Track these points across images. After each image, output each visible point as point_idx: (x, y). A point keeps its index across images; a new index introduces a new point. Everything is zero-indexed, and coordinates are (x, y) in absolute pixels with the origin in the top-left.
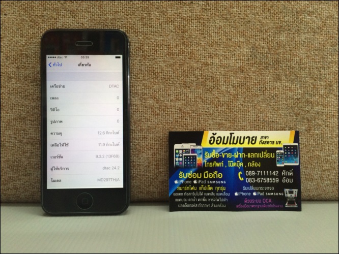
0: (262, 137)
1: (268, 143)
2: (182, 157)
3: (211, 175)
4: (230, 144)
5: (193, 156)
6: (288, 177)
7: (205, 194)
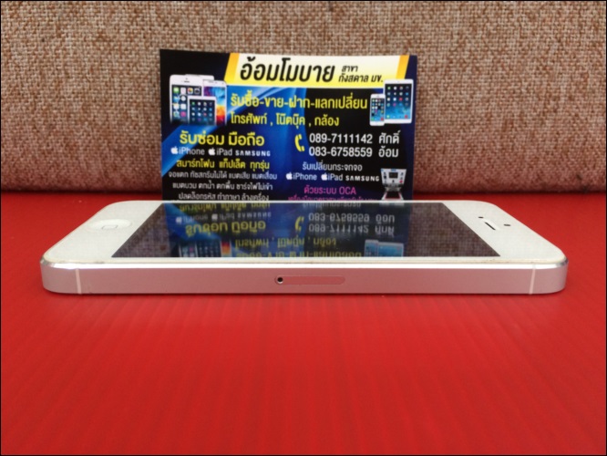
0: (345, 68)
1: (356, 79)
2: (186, 102)
3: (242, 139)
4: (282, 79)
5: (208, 102)
6: (389, 146)
7: (230, 176)
